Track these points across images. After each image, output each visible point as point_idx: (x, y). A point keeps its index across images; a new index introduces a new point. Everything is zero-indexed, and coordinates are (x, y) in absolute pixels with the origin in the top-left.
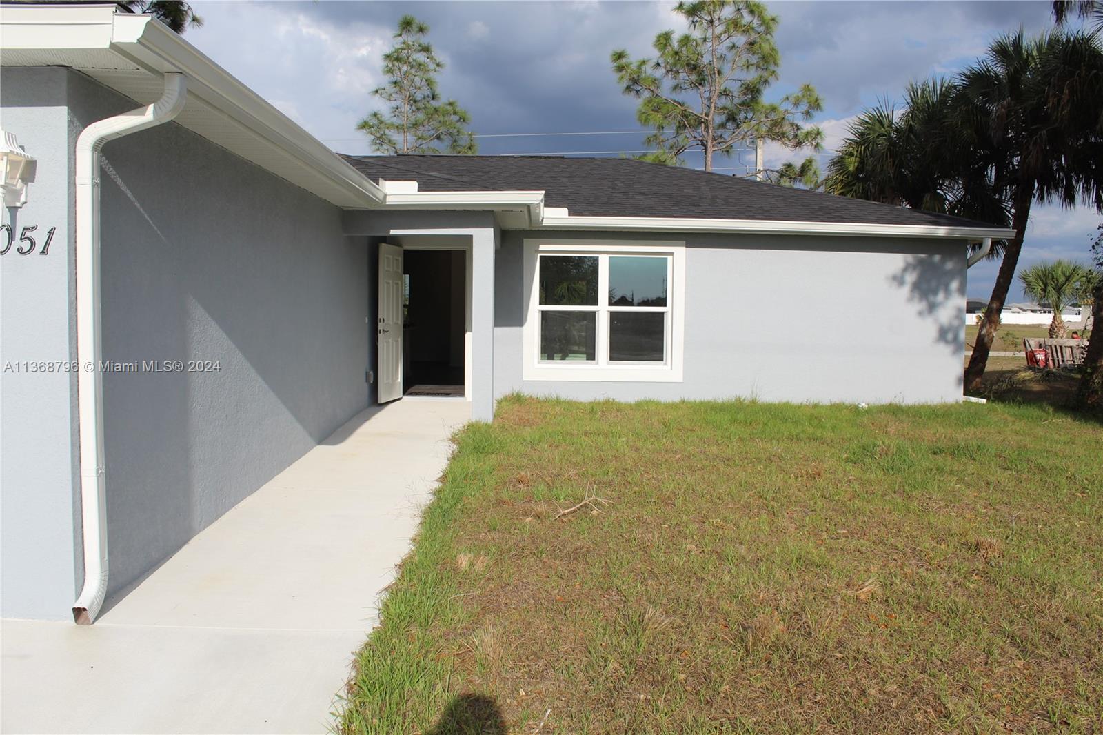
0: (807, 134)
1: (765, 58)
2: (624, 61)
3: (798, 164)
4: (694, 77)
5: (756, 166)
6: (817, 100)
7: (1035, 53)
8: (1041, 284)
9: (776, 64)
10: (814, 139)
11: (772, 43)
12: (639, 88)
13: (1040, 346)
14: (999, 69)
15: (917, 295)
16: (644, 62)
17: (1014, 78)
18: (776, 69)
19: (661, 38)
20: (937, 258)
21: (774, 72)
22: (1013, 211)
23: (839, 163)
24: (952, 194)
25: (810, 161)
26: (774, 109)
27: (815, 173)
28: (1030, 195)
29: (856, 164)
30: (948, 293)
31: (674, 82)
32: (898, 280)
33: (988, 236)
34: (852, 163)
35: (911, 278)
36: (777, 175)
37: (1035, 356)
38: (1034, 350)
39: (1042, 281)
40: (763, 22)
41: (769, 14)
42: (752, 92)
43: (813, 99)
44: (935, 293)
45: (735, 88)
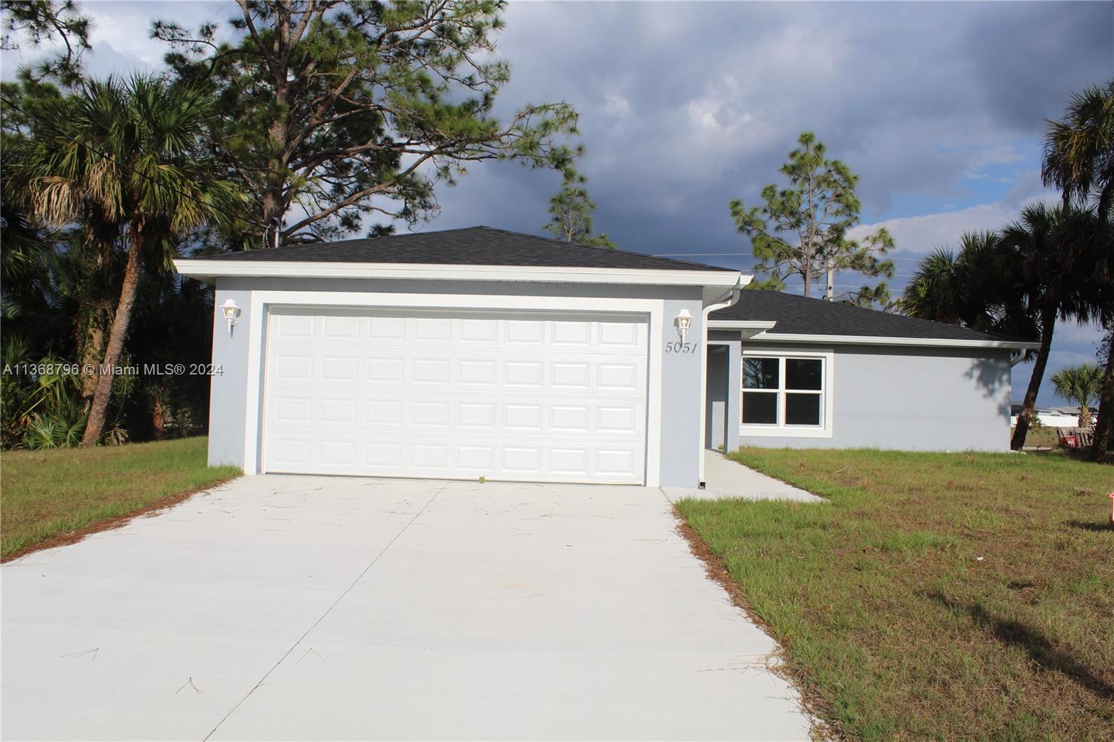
0: (883, 265)
1: (848, 206)
2: (739, 208)
3: (873, 288)
4: (793, 220)
5: (827, 283)
6: (890, 240)
7: (1054, 216)
8: (1069, 383)
9: (857, 211)
10: (888, 269)
11: (855, 197)
12: (750, 228)
13: (1071, 434)
14: (1028, 228)
15: (981, 385)
16: (756, 209)
17: (1039, 234)
18: (858, 215)
19: (767, 191)
20: (992, 361)
21: (856, 218)
22: (1042, 327)
23: (912, 291)
24: (997, 314)
25: (883, 286)
26: (854, 245)
27: (887, 294)
28: (1054, 317)
29: (925, 292)
30: (1001, 382)
31: (777, 224)
32: (969, 375)
33: (1024, 347)
34: (922, 292)
35: (976, 373)
36: (856, 296)
37: (1066, 442)
38: (1066, 436)
39: (1070, 381)
40: (847, 179)
41: (852, 173)
42: (838, 231)
43: (887, 239)
44: (993, 382)
45: (825, 229)
